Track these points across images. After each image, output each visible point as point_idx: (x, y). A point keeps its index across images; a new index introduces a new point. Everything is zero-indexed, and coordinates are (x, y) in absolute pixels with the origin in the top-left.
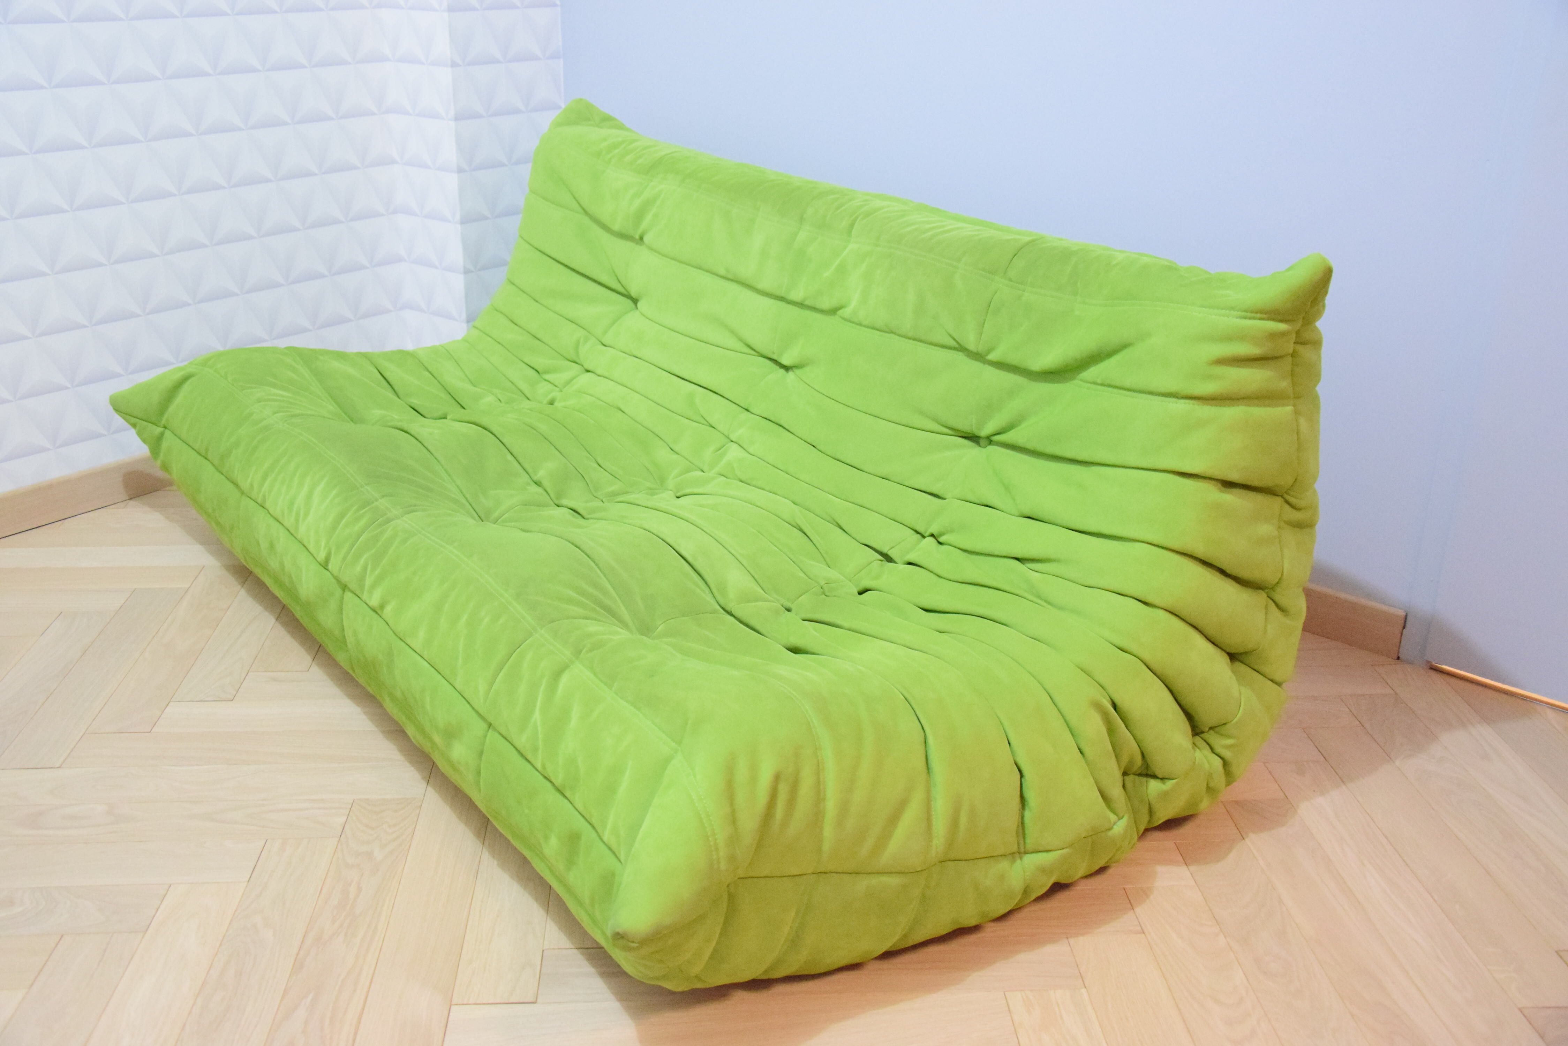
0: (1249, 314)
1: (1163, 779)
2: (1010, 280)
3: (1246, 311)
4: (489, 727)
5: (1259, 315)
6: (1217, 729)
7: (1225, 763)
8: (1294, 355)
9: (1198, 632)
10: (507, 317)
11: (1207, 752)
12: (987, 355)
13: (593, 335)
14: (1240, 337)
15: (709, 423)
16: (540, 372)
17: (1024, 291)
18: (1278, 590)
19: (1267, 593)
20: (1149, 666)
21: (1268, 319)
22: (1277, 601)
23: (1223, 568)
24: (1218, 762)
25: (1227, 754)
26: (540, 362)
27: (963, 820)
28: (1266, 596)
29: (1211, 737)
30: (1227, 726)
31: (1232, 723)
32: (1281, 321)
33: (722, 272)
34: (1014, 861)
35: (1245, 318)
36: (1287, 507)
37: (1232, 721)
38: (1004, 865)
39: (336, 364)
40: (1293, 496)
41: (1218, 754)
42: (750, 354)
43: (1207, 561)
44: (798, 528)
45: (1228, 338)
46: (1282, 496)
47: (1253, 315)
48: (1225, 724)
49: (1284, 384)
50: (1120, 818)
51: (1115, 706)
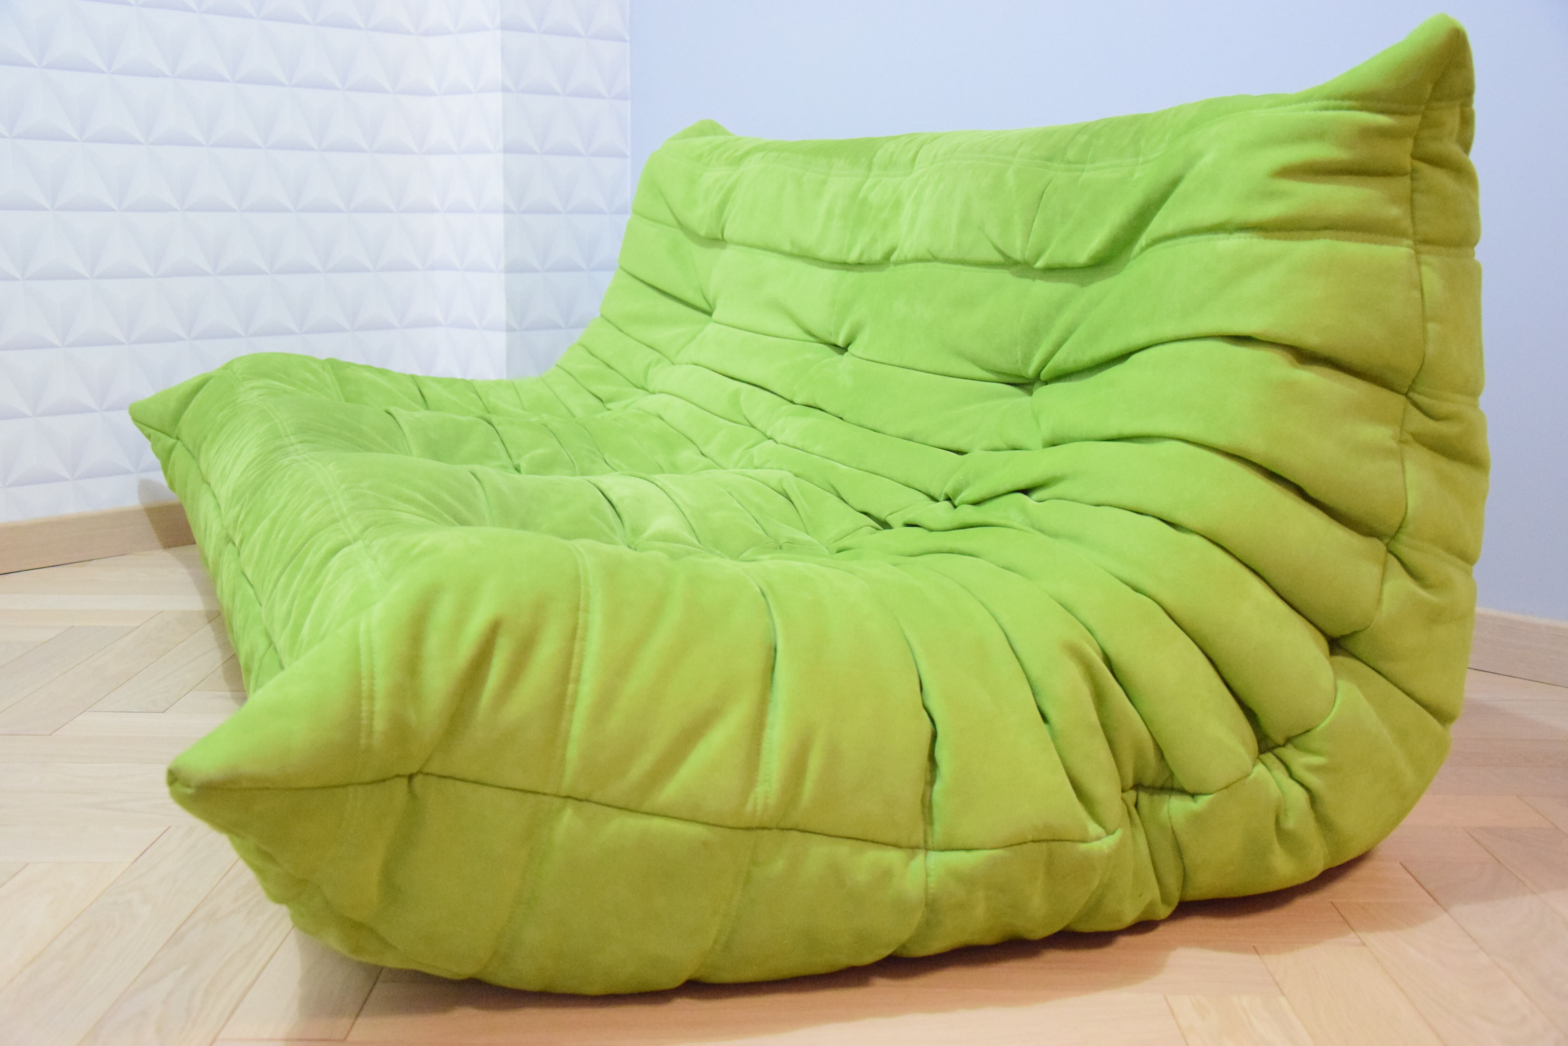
0: (1332, 103)
1: (1193, 795)
2: (1069, 162)
3: (1328, 98)
4: (270, 646)
5: (1346, 103)
6: (1298, 741)
7: (1313, 798)
8: (1413, 174)
9: (1266, 585)
10: (587, 349)
11: (1281, 774)
12: (1035, 263)
13: (668, 358)
14: (1318, 134)
15: (749, 423)
16: (603, 400)
17: (1083, 171)
18: (1403, 537)
19: (1387, 545)
20: (1171, 614)
21: (1361, 109)
22: (1402, 557)
23: (1301, 485)
24: (1297, 794)
25: (1313, 780)
26: (602, 390)
27: (815, 763)
28: (1385, 548)
29: (1288, 753)
30: (1312, 733)
31: (1318, 729)
32: (1382, 112)
33: (787, 247)
34: (912, 857)
35: (1327, 109)
36: (1415, 412)
37: (1319, 725)
38: (893, 857)
39: (368, 374)
40: (1420, 393)
41: (1299, 780)
42: (808, 341)
43: (1274, 470)
44: (785, 495)
45: (1302, 137)
46: (1406, 395)
47: (1338, 103)
48: (1308, 731)
49: (1394, 212)
50: (1109, 833)
51: (1108, 660)
